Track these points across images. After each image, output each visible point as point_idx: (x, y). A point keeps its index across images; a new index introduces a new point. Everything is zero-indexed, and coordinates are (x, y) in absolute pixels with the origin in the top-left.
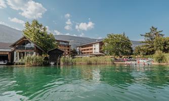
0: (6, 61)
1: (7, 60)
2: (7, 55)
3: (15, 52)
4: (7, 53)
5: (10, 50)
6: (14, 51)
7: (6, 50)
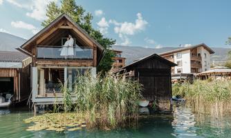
0: (9, 96)
1: (12, 92)
2: (12, 78)
3: (34, 71)
4: (12, 74)
5: (18, 65)
6: (33, 64)
7: (9, 65)
